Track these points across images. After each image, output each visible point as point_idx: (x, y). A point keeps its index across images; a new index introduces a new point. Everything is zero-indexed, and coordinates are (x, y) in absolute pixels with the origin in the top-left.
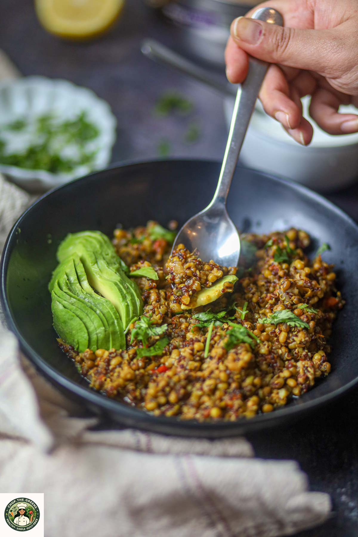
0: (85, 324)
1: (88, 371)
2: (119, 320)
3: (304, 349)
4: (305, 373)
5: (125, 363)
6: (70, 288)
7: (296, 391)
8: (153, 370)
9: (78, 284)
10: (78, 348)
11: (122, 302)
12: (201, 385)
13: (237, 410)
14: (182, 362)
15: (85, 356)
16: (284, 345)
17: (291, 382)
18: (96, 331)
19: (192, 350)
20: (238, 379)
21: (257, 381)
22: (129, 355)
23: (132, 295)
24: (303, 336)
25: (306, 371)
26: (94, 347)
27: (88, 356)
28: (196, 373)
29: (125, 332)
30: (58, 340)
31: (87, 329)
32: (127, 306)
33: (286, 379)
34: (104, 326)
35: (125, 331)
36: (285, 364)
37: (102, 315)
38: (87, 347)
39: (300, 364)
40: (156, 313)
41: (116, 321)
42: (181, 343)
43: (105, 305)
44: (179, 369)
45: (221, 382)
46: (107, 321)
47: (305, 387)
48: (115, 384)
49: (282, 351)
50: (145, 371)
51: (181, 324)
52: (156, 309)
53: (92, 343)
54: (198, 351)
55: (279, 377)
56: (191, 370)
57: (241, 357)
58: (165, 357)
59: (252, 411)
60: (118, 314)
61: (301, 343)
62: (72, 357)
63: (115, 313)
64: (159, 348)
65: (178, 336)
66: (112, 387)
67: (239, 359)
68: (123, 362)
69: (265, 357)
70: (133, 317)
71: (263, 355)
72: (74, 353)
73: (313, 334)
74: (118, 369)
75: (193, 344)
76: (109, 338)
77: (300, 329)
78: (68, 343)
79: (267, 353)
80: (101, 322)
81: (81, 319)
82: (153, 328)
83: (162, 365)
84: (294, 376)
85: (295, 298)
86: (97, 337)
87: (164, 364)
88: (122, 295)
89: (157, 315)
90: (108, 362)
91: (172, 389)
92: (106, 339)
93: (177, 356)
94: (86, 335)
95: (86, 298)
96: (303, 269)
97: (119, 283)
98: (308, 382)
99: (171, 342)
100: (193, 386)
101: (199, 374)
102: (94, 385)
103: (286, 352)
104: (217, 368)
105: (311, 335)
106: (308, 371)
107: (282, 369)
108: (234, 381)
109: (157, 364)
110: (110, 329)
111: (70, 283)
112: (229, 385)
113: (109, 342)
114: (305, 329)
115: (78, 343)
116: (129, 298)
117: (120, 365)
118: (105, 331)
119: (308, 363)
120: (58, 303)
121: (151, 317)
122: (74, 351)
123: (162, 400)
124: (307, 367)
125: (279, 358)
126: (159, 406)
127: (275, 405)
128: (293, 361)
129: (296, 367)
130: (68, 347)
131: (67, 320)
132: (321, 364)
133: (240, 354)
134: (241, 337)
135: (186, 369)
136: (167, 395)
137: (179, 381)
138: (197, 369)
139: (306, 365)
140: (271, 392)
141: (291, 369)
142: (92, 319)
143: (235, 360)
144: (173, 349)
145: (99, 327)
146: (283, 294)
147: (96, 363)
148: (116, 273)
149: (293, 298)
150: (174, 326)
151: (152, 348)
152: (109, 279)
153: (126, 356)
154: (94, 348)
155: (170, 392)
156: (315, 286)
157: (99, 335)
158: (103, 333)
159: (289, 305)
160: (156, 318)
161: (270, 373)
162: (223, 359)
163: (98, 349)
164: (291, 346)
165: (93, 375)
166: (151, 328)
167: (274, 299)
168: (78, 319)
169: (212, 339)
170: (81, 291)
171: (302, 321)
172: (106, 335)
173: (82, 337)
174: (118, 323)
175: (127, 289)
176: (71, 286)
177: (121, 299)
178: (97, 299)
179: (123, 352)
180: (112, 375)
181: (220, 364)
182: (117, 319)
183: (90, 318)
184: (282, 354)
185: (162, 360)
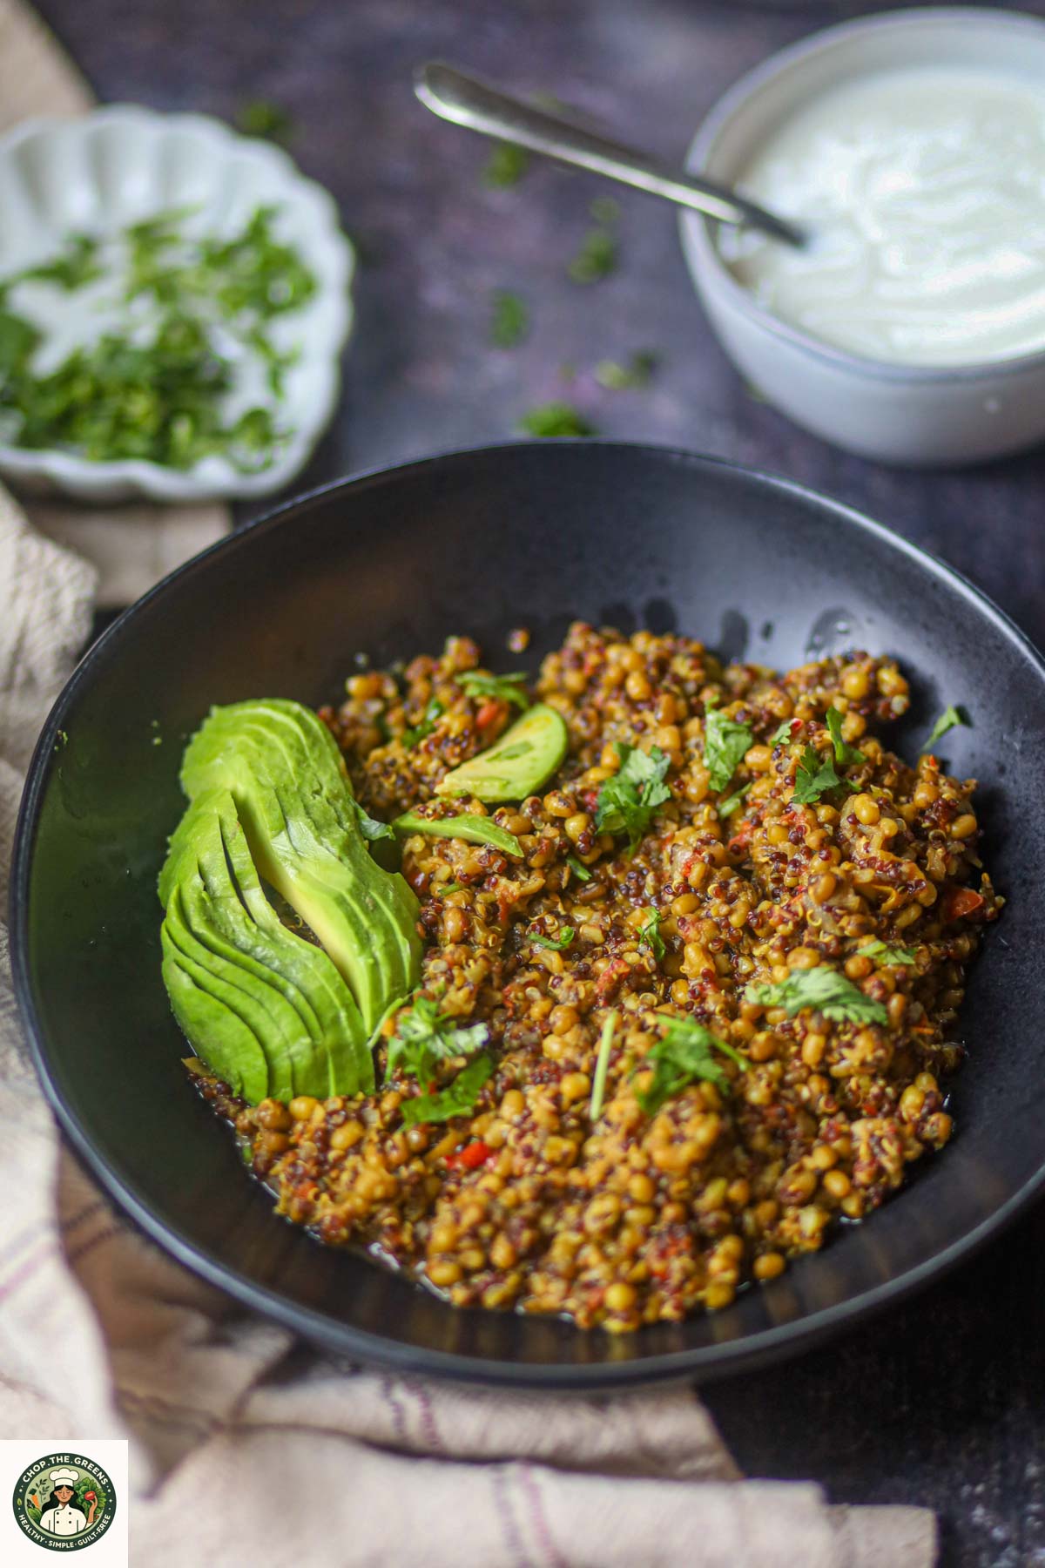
0: (254, 1031)
1: (269, 1164)
2: (354, 1008)
3: (874, 1078)
4: (873, 1157)
5: (371, 1141)
6: (213, 914)
7: (852, 1206)
8: (451, 1157)
9: (235, 901)
10: (242, 1091)
11: (360, 955)
12: (581, 1213)
13: (679, 1288)
14: (529, 1139)
15: (261, 1120)
16: (819, 1069)
17: (836, 1184)
18: (289, 1048)
19: (556, 1098)
20: (680, 1192)
21: (737, 1191)
22: (382, 1116)
23: (388, 931)
24: (870, 1046)
25: (877, 1150)
26: (284, 1092)
27: (268, 1119)
28: (565, 1173)
29: (371, 1044)
30: (188, 1062)
31: (262, 1043)
32: (375, 966)
33: (820, 1176)
34: (310, 1032)
35: (370, 1039)
36: (818, 1129)
37: (301, 1001)
38: (264, 1092)
39: (860, 1128)
40: (458, 982)
41: (343, 1014)
42: (528, 1070)
43: (311, 966)
44: (519, 1161)
45: (634, 1204)
46: (318, 1017)
47: (877, 1194)
48: (342, 1210)
49: (810, 1091)
50: (426, 1164)
51: (529, 1002)
52: (456, 972)
53: (279, 1081)
54: (574, 1102)
55: (801, 1170)
56: (553, 1165)
57: (688, 1130)
58: (484, 1118)
59: (721, 1285)
60: (348, 993)
61: (863, 1063)
62: (225, 1115)
63: (339, 991)
64: (466, 1093)
65: (522, 1046)
66: (334, 1218)
67: (682, 1138)
68: (367, 1139)
69: (760, 1114)
70: (391, 999)
71: (754, 1109)
72: (231, 1106)
73: (900, 1032)
74: (352, 1161)
75: (559, 1080)
76: (325, 1064)
77: (860, 1025)
78: (214, 1077)
79: (766, 1101)
80: (300, 1024)
81: (243, 1018)
82: (447, 1032)
83: (474, 1141)
84: (844, 1163)
85: (849, 924)
86: (293, 1065)
87: (481, 1138)
88: (357, 933)
89: (459, 989)
90: (325, 1140)
91: (498, 1229)
92: (318, 1068)
93: (515, 1113)
94: (260, 1062)
95: (257, 946)
96: (874, 823)
97: (348, 897)
98: (883, 1180)
99: (501, 1065)
100: (558, 1216)
101: (575, 1177)
102: (287, 1211)
103: (822, 1092)
104: (625, 1161)
105: (893, 1037)
106: (883, 1151)
107: (811, 1143)
108: (670, 1200)
109: (461, 1136)
110: (328, 1041)
111: (213, 898)
112: (658, 1210)
113: (326, 1073)
114: (875, 1024)
115: (241, 1079)
116: (377, 940)
117: (356, 1147)
118: (314, 1047)
119: (882, 1126)
120: (178, 971)
121: (443, 994)
122: (231, 1099)
123: (473, 1259)
124: (881, 1139)
125: (802, 1113)
126: (465, 1274)
127: (791, 1252)
128: (841, 1117)
129: (849, 1136)
130: (215, 1084)
131: (206, 1020)
132: (924, 1119)
133: (687, 1120)
134: (690, 1064)
135: (539, 1160)
136: (485, 1246)
137: (518, 1204)
138: (570, 1160)
139: (878, 1133)
140: (779, 1216)
141: (837, 1144)
142: (274, 1014)
143: (671, 1140)
144: (505, 1089)
145: (295, 1037)
146: (817, 910)
147: (292, 1140)
148: (340, 859)
149: (843, 922)
150: (510, 1013)
151: (445, 1095)
152: (320, 880)
153: (375, 1119)
154: (286, 1093)
155: (493, 1238)
156: (911, 876)
157: (297, 1059)
158: (308, 1053)
159: (834, 944)
160: (458, 998)
161: (777, 1160)
162: (641, 1130)
163: (296, 1096)
164: (837, 1070)
165: (283, 1178)
166: (443, 1035)
167: (791, 924)
168: (234, 1019)
169: (612, 1064)
170: (242, 925)
171: (867, 1002)
172: (315, 1059)
173: (247, 1067)
174: (350, 1017)
175: (372, 911)
176: (215, 906)
177: (356, 946)
178: (289, 946)
179: (364, 1104)
180: (336, 1180)
181: (633, 1149)
182: (346, 1006)
183: (269, 1013)
184: (809, 1100)
185: (475, 1127)
